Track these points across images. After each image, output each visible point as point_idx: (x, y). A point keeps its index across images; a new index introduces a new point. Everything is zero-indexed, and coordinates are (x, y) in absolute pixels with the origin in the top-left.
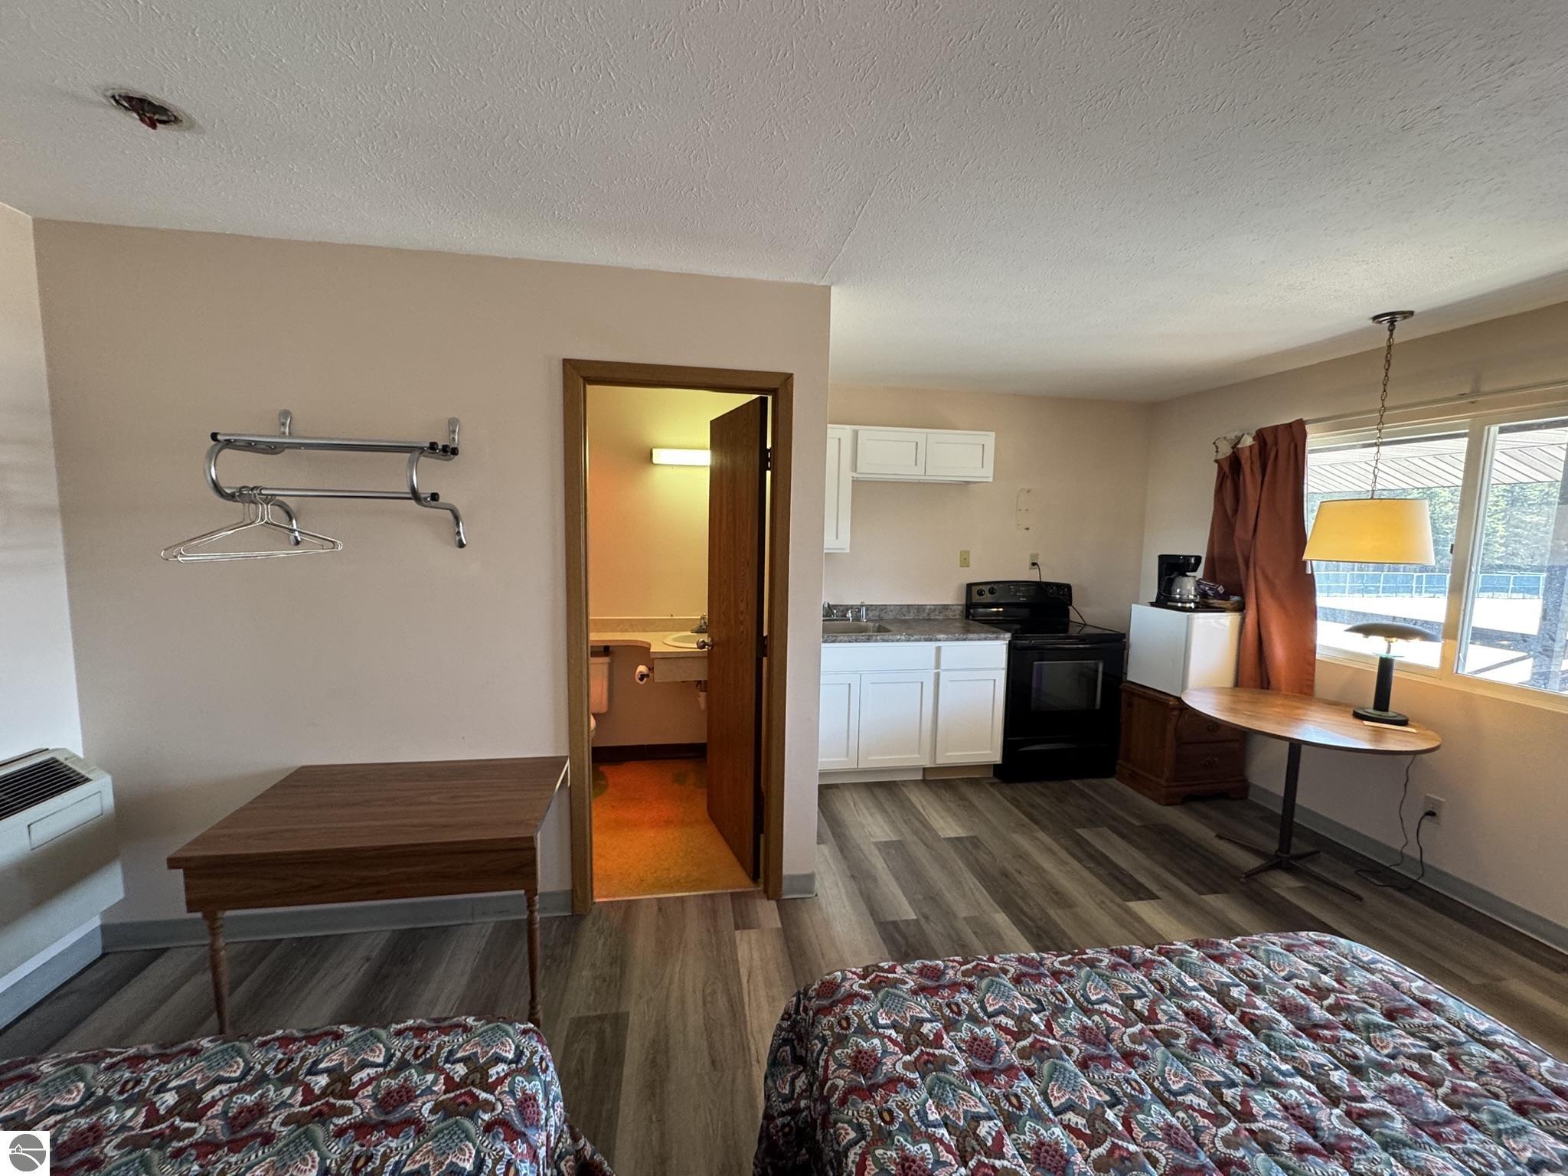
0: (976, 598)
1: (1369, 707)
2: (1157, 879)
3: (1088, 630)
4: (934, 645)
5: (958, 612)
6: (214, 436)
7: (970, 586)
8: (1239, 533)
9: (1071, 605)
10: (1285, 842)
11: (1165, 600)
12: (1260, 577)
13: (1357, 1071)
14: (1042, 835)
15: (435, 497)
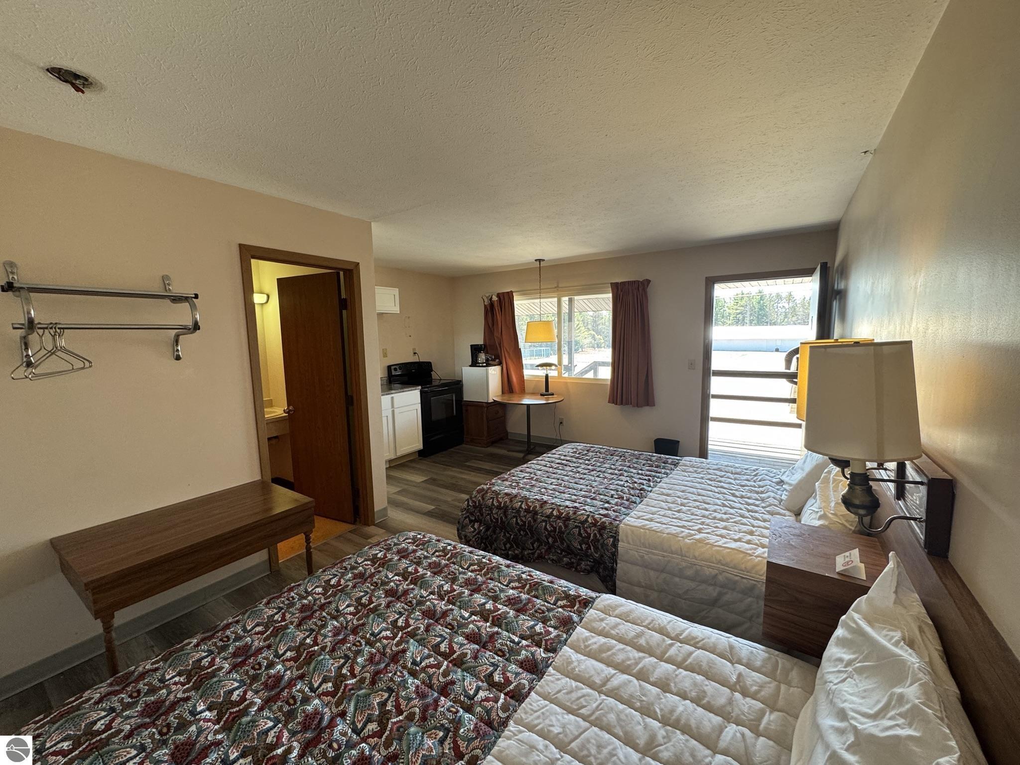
0: (394, 373)
1: (544, 391)
2: (500, 468)
3: (442, 382)
4: (390, 396)
5: (385, 381)
7: (389, 367)
8: (496, 334)
9: (432, 370)
10: (529, 447)
11: (474, 364)
12: (506, 353)
13: (589, 460)
14: (454, 469)
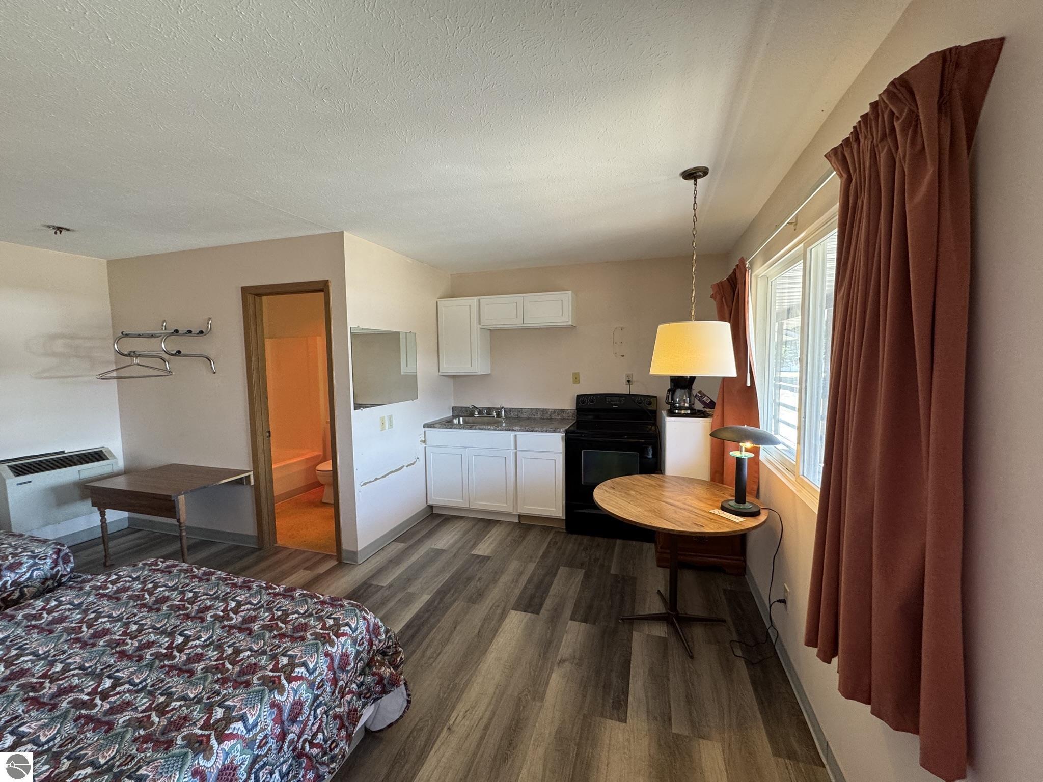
4: (512, 434)
5: (571, 415)
6: (122, 333)
7: (578, 396)
15: (179, 352)
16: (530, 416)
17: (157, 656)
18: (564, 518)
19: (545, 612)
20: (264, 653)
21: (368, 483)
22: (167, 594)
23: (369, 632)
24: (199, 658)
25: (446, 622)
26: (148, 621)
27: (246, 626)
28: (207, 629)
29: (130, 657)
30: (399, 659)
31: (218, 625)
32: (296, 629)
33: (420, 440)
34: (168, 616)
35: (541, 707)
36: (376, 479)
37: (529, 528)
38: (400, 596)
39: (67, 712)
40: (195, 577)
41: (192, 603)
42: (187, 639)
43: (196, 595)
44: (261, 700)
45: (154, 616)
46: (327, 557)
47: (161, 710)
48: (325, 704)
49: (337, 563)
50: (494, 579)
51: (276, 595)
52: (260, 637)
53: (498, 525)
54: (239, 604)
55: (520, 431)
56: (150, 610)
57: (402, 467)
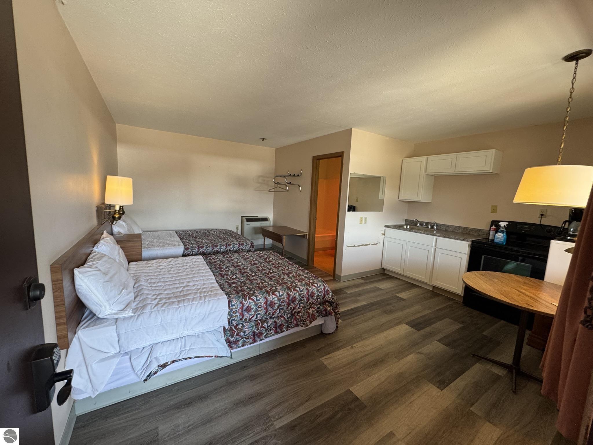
4: (435, 238)
6: (276, 175)
15: (290, 183)
16: (454, 231)
17: (265, 273)
18: (462, 295)
19: (423, 332)
20: (290, 281)
21: (350, 246)
22: (272, 260)
23: (325, 291)
24: (274, 277)
25: (369, 315)
26: (266, 265)
27: (288, 274)
28: (279, 271)
29: (260, 271)
30: (337, 310)
31: (281, 271)
32: (301, 279)
33: (382, 233)
34: (271, 265)
35: (397, 362)
36: (354, 246)
37: (438, 295)
38: (353, 298)
39: (245, 276)
40: (280, 258)
41: (277, 264)
42: (273, 272)
43: (279, 263)
44: (285, 291)
45: (267, 264)
46: (330, 275)
47: (262, 283)
48: (303, 304)
49: (332, 278)
50: (402, 309)
51: (299, 269)
52: (291, 278)
53: (419, 288)
54: (289, 268)
55: (439, 236)
56: (267, 263)
57: (369, 244)
